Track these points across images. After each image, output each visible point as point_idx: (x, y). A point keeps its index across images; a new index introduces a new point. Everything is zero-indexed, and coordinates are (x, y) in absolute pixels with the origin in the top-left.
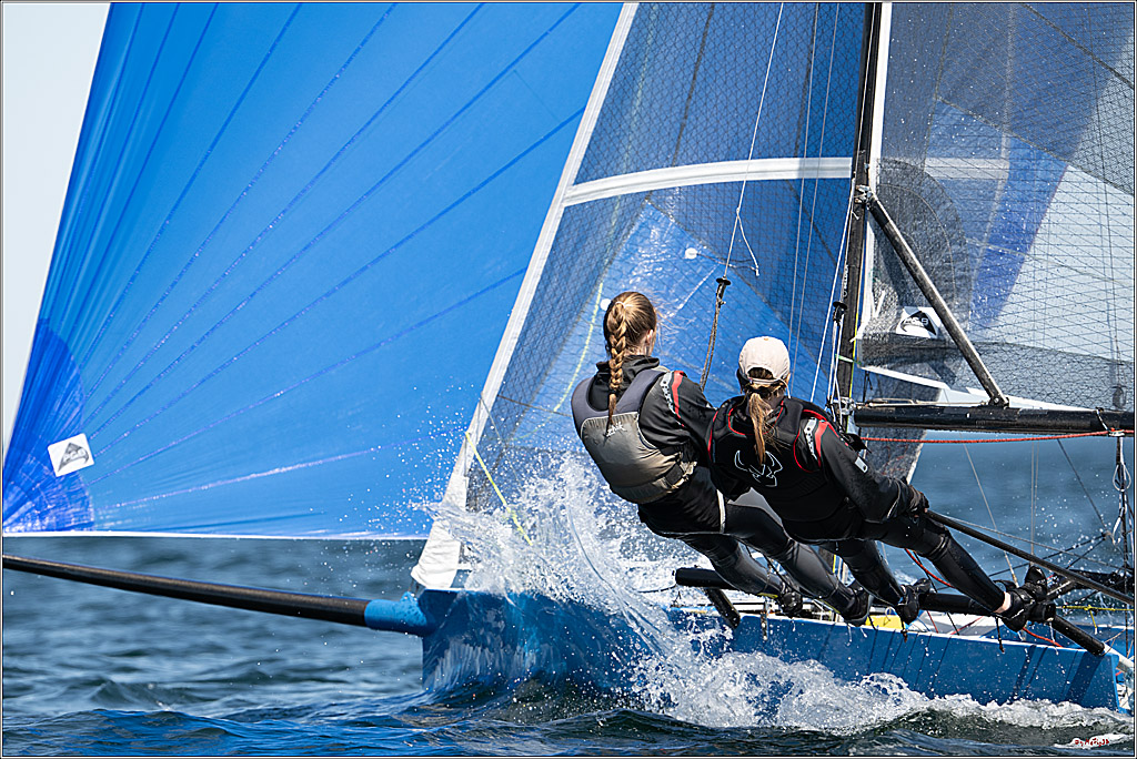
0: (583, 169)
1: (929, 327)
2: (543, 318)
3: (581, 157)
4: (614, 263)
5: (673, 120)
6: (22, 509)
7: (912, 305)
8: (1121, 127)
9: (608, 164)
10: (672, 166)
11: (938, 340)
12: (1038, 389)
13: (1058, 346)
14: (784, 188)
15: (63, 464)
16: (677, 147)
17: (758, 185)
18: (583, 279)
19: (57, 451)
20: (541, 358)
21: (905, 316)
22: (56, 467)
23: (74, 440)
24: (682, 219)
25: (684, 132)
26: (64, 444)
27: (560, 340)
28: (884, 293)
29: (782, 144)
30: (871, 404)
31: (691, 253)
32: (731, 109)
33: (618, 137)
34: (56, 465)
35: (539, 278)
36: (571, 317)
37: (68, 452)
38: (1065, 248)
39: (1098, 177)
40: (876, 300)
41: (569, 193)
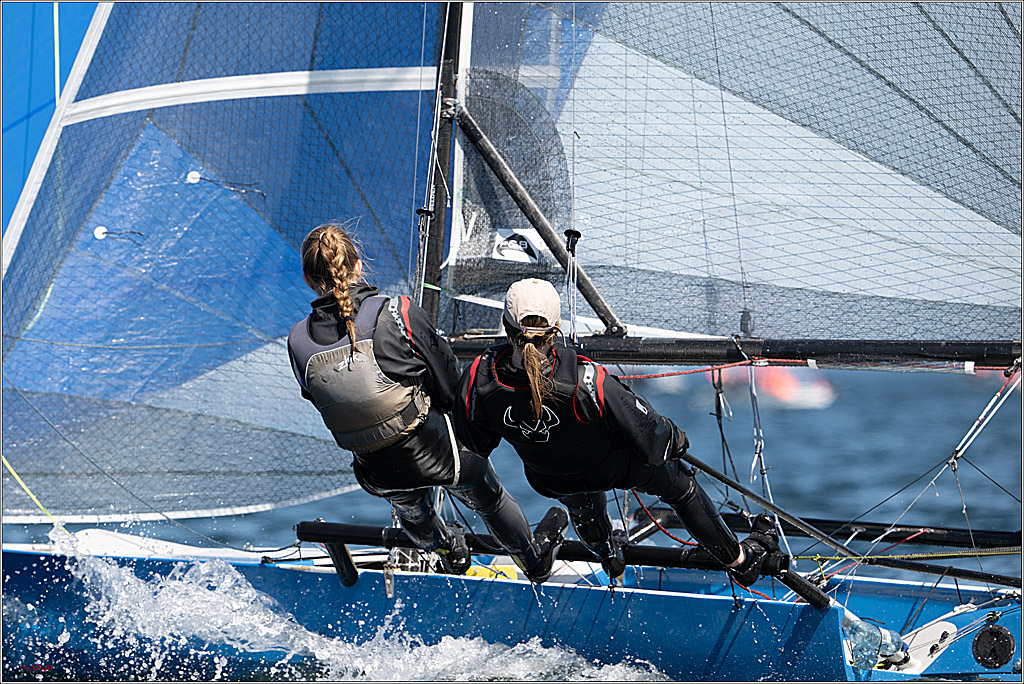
0: (84, 85)
1: (529, 251)
2: (34, 247)
3: (84, 72)
4: (112, 187)
5: (181, 30)
7: (506, 227)
8: (740, 29)
9: (110, 79)
10: (176, 81)
11: (539, 264)
12: (655, 315)
13: (673, 268)
14: (297, 104)
16: (183, 60)
17: (269, 101)
18: (78, 204)
20: (30, 291)
21: (499, 239)
24: (186, 140)
25: (191, 45)
27: (51, 272)
28: (475, 215)
29: (297, 56)
30: (466, 336)
31: (194, 177)
32: (242, 18)
33: (123, 49)
35: (32, 204)
36: (62, 246)
38: (677, 162)
39: (714, 84)
40: (466, 224)
41: (69, 110)
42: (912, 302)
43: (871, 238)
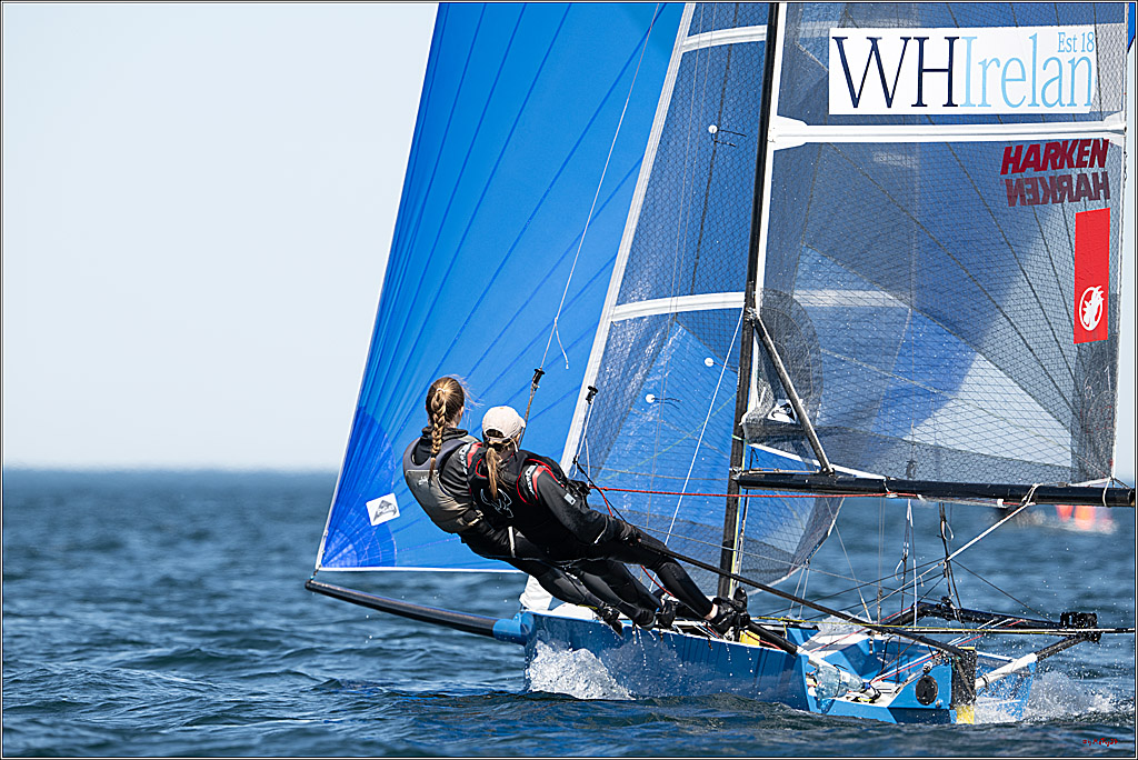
1: (791, 415)
5: (689, 259)
6: (345, 551)
7: (781, 398)
11: (795, 424)
15: (377, 516)
19: (373, 506)
22: (372, 518)
23: (385, 498)
25: (697, 269)
26: (377, 502)
28: (764, 389)
34: (372, 516)
37: (381, 507)
40: (759, 394)
41: (612, 312)
42: (996, 458)
43: (982, 413)
